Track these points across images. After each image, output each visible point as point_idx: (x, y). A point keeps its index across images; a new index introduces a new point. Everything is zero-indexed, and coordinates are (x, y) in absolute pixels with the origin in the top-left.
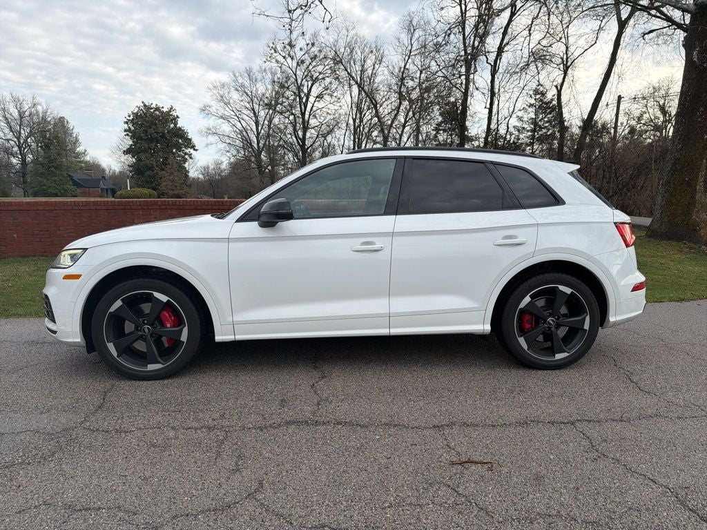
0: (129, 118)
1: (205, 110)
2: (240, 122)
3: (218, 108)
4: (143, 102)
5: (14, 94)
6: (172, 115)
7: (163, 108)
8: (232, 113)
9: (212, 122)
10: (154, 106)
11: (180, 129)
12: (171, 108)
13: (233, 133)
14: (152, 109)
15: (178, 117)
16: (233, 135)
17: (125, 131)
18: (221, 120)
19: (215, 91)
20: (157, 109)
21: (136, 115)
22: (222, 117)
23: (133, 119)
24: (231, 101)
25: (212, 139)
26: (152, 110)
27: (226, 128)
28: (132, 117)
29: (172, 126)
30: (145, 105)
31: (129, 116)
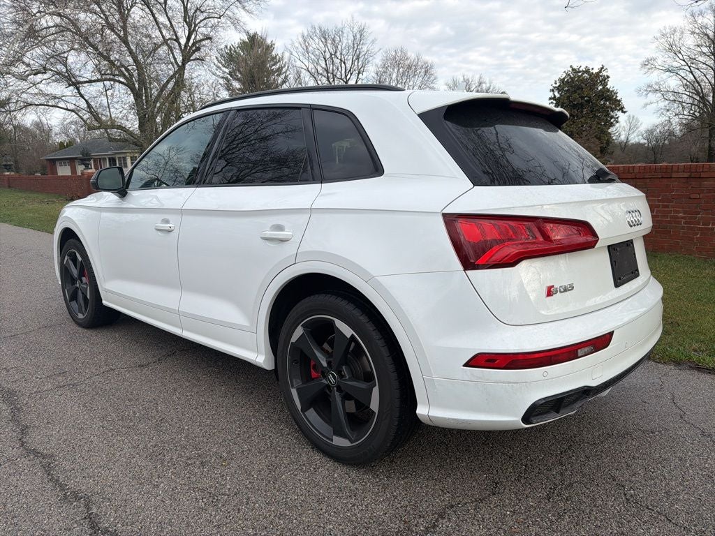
0: (555, 85)
1: (648, 64)
2: (691, 72)
3: (666, 60)
4: (571, 66)
5: (465, 77)
6: (601, 76)
7: (593, 69)
8: (683, 63)
9: (655, 77)
10: (583, 68)
11: (608, 90)
12: (602, 68)
13: (681, 88)
14: (580, 72)
15: (608, 77)
16: (681, 90)
17: (550, 99)
18: (668, 73)
19: (662, 40)
20: (587, 71)
21: (562, 81)
22: (669, 70)
23: (559, 86)
24: (683, 48)
25: (653, 97)
26: (580, 74)
27: (673, 83)
28: (558, 84)
29: (600, 88)
30: (573, 70)
31: (556, 83)
